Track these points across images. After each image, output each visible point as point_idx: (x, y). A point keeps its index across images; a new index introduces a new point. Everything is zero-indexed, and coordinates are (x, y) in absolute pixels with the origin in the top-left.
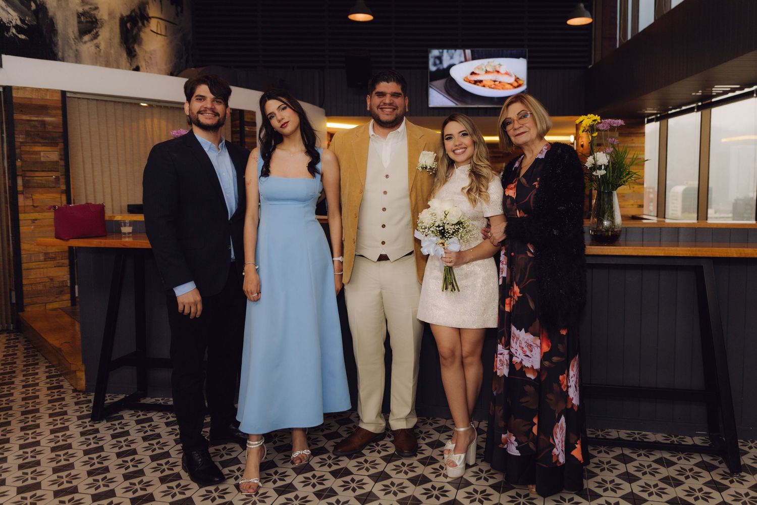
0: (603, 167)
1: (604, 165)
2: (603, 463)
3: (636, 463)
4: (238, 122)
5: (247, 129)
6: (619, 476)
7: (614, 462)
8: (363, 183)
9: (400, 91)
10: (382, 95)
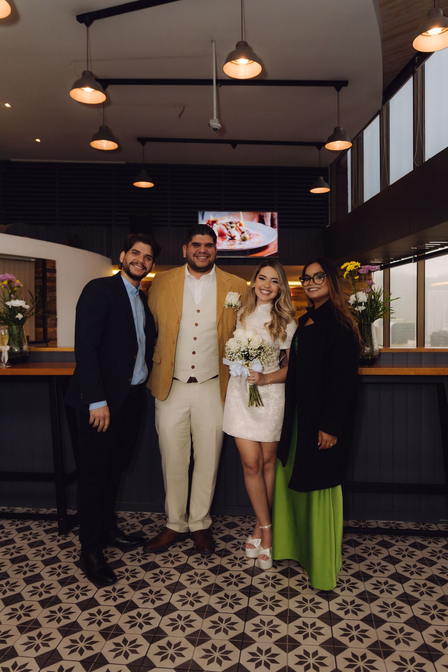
0: (363, 304)
1: (364, 302)
2: (369, 549)
3: (395, 548)
4: (41, 269)
5: (48, 275)
6: (384, 559)
7: (378, 547)
8: (180, 315)
9: (212, 242)
10: (197, 245)
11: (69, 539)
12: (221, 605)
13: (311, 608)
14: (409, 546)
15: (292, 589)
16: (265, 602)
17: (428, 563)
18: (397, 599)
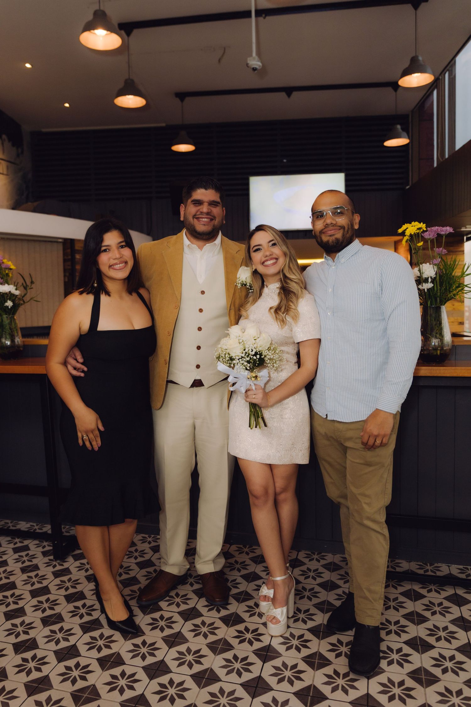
0: (430, 280)
1: (431, 277)
2: (434, 604)
4: (69, 251)
6: (453, 622)
7: (446, 604)
8: (179, 298)
9: (219, 200)
10: (198, 204)
11: (66, 565)
12: (225, 670)
13: (343, 686)
15: (321, 656)
16: (283, 671)
18: (465, 685)
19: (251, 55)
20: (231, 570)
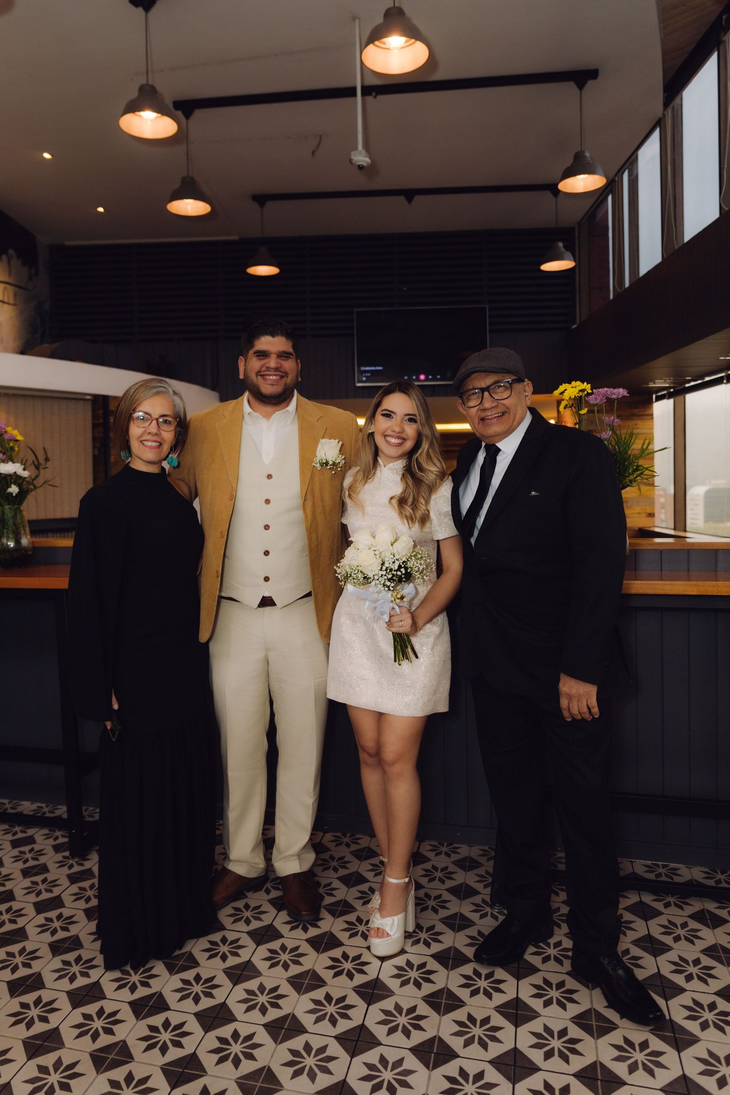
3: (663, 920)
4: (101, 412)
6: (637, 943)
8: (234, 485)
9: (291, 350)
10: (263, 356)
11: (87, 865)
12: (313, 1017)
13: (480, 1038)
14: (689, 916)
15: (451, 995)
16: (395, 1017)
17: (724, 956)
18: (653, 1034)
19: (355, 148)
20: (324, 870)
